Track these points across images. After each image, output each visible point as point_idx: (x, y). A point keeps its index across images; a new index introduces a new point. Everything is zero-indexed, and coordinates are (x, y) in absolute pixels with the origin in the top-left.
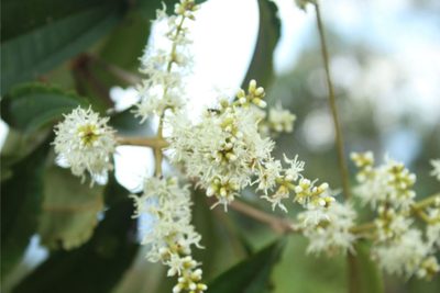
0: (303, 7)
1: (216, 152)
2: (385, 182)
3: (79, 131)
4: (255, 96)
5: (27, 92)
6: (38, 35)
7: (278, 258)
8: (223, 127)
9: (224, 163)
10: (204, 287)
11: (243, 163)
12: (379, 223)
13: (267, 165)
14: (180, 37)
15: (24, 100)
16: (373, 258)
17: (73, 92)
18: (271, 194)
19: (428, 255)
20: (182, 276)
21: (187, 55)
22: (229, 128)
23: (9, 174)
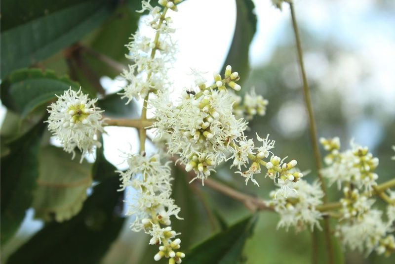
0: (278, 6)
1: (194, 130)
2: (351, 164)
3: (70, 109)
4: (231, 80)
5: (24, 77)
6: (35, 25)
7: (251, 233)
8: (201, 108)
9: (201, 141)
10: (183, 255)
11: (219, 141)
12: (344, 202)
13: (241, 143)
14: (163, 26)
15: (21, 84)
16: (337, 234)
17: (67, 76)
18: (244, 169)
19: (388, 234)
20: (162, 244)
21: (169, 43)
22: (206, 108)
23: (7, 152)
